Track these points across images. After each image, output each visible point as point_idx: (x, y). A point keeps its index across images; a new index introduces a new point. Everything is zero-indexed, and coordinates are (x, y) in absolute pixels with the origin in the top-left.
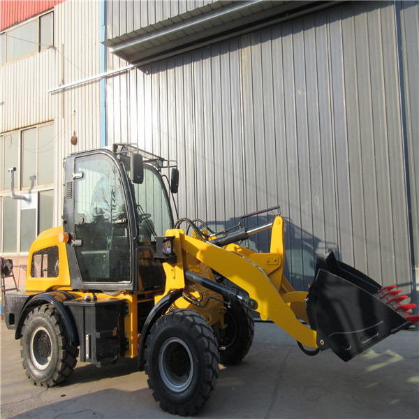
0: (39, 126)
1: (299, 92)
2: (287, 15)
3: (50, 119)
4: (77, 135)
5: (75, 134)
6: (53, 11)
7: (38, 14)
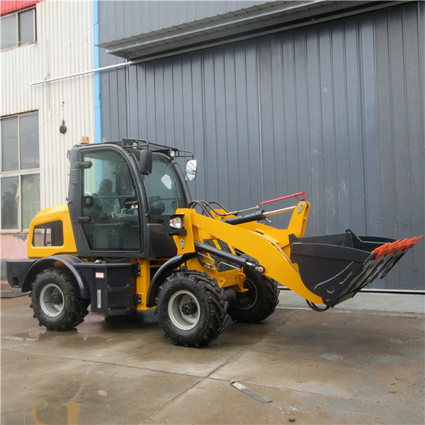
0: (21, 115)
1: (325, 90)
2: (313, 20)
3: (34, 109)
4: (66, 125)
5: (64, 123)
6: (35, 9)
7: (16, 11)
